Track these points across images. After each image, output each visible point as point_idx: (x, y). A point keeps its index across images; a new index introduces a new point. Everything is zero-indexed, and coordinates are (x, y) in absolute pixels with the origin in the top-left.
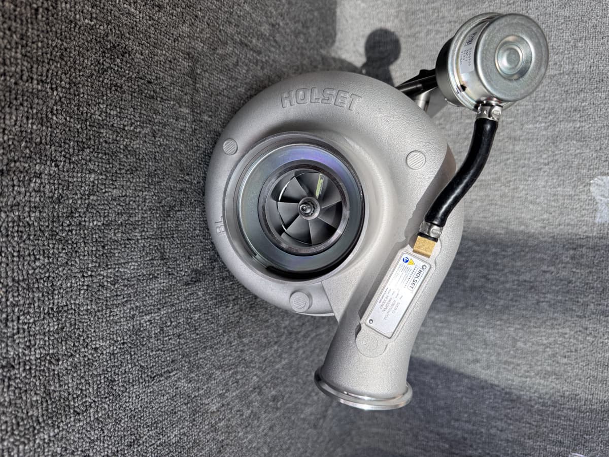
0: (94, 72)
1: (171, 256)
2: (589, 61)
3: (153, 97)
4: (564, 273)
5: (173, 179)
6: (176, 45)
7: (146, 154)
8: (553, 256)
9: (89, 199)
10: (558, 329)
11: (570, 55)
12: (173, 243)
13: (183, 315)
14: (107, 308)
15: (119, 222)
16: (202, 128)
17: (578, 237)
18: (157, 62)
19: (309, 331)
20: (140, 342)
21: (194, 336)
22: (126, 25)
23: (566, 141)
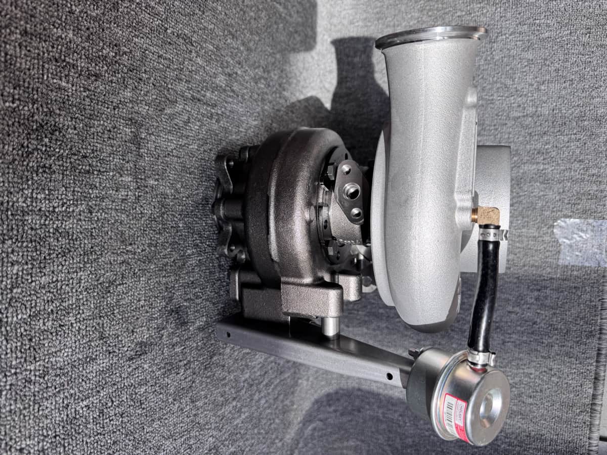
0: (17, 157)
1: (111, 334)
2: (552, 104)
3: (88, 172)
4: (529, 314)
5: (113, 253)
6: (116, 112)
7: (81, 233)
8: (518, 297)
9: (12, 292)
10: (523, 369)
11: (533, 98)
12: (113, 320)
13: (126, 392)
14: (35, 403)
15: (49, 310)
16: (147, 193)
17: (542, 278)
18: (93, 134)
19: (272, 379)
20: (75, 430)
21: (139, 412)
22: (56, 100)
23: (530, 182)
